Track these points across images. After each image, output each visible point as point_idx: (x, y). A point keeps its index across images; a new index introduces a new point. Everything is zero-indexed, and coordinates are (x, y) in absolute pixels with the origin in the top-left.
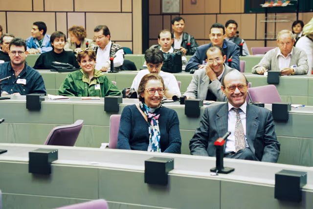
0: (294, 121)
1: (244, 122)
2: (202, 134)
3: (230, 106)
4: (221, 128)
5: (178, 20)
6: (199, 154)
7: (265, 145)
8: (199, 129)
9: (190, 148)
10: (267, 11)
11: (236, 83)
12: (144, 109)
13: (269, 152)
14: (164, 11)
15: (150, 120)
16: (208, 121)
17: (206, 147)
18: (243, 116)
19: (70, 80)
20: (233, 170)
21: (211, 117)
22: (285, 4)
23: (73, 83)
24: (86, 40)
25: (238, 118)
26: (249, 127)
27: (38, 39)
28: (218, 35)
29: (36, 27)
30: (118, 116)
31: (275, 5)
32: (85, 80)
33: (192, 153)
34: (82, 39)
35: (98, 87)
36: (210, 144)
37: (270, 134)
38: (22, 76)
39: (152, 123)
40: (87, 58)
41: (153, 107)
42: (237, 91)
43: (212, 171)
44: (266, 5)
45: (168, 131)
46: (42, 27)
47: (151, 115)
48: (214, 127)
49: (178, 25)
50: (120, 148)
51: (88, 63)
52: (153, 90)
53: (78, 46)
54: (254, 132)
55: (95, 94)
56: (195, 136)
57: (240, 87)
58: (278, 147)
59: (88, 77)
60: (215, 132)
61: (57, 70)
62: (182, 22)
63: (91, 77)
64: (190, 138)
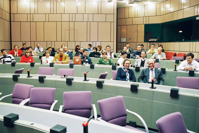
0: (167, 73)
1: (154, 73)
2: (142, 77)
3: (150, 69)
4: (147, 75)
5: (128, 44)
6: (141, 82)
7: (160, 80)
8: (141, 75)
9: (138, 80)
10: (150, 42)
11: (151, 63)
12: (124, 69)
13: (161, 82)
14: (121, 41)
15: (126, 72)
16: (143, 73)
17: (143, 80)
18: (154, 72)
19: (100, 60)
20: (156, 88)
21: (144, 72)
22: (155, 40)
23: (101, 61)
24: (102, 49)
25: (152, 72)
26: (156, 75)
27: (90, 49)
28: (140, 48)
29: (89, 46)
30: (116, 71)
31: (152, 40)
32: (104, 60)
33: (139, 82)
34: (101, 49)
35: (108, 62)
36: (144, 79)
37: (161, 77)
38: (87, 59)
39: (127, 72)
40: (105, 54)
41: (127, 68)
42: (151, 65)
43: (150, 88)
44: (150, 40)
45: (132, 75)
46: (90, 45)
47: (126, 71)
48: (145, 75)
49: (128, 45)
50: (117, 80)
51: (105, 55)
52: (127, 64)
53: (100, 51)
54: (157, 76)
55: (108, 64)
56: (140, 77)
57: (152, 64)
58: (164, 80)
59: (105, 59)
60: (146, 76)
61: (96, 57)
62: (129, 44)
63: (106, 59)
64: (138, 77)
